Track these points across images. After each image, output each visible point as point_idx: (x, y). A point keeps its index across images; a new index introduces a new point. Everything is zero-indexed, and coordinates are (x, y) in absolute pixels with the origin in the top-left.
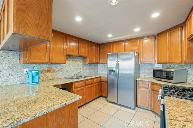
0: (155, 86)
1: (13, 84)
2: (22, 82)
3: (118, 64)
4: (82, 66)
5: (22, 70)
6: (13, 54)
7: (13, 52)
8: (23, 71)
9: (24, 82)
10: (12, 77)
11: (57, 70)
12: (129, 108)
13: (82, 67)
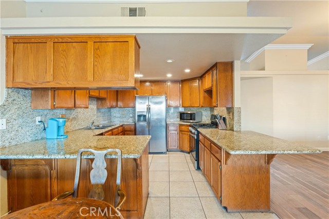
0: (183, 127)
1: (23, 142)
2: (34, 139)
3: (150, 109)
4: (96, 111)
5: (34, 119)
6: (24, 94)
7: (23, 90)
8: (35, 121)
9: (36, 138)
10: (23, 131)
11: (71, 118)
12: (162, 153)
13: (95, 113)
